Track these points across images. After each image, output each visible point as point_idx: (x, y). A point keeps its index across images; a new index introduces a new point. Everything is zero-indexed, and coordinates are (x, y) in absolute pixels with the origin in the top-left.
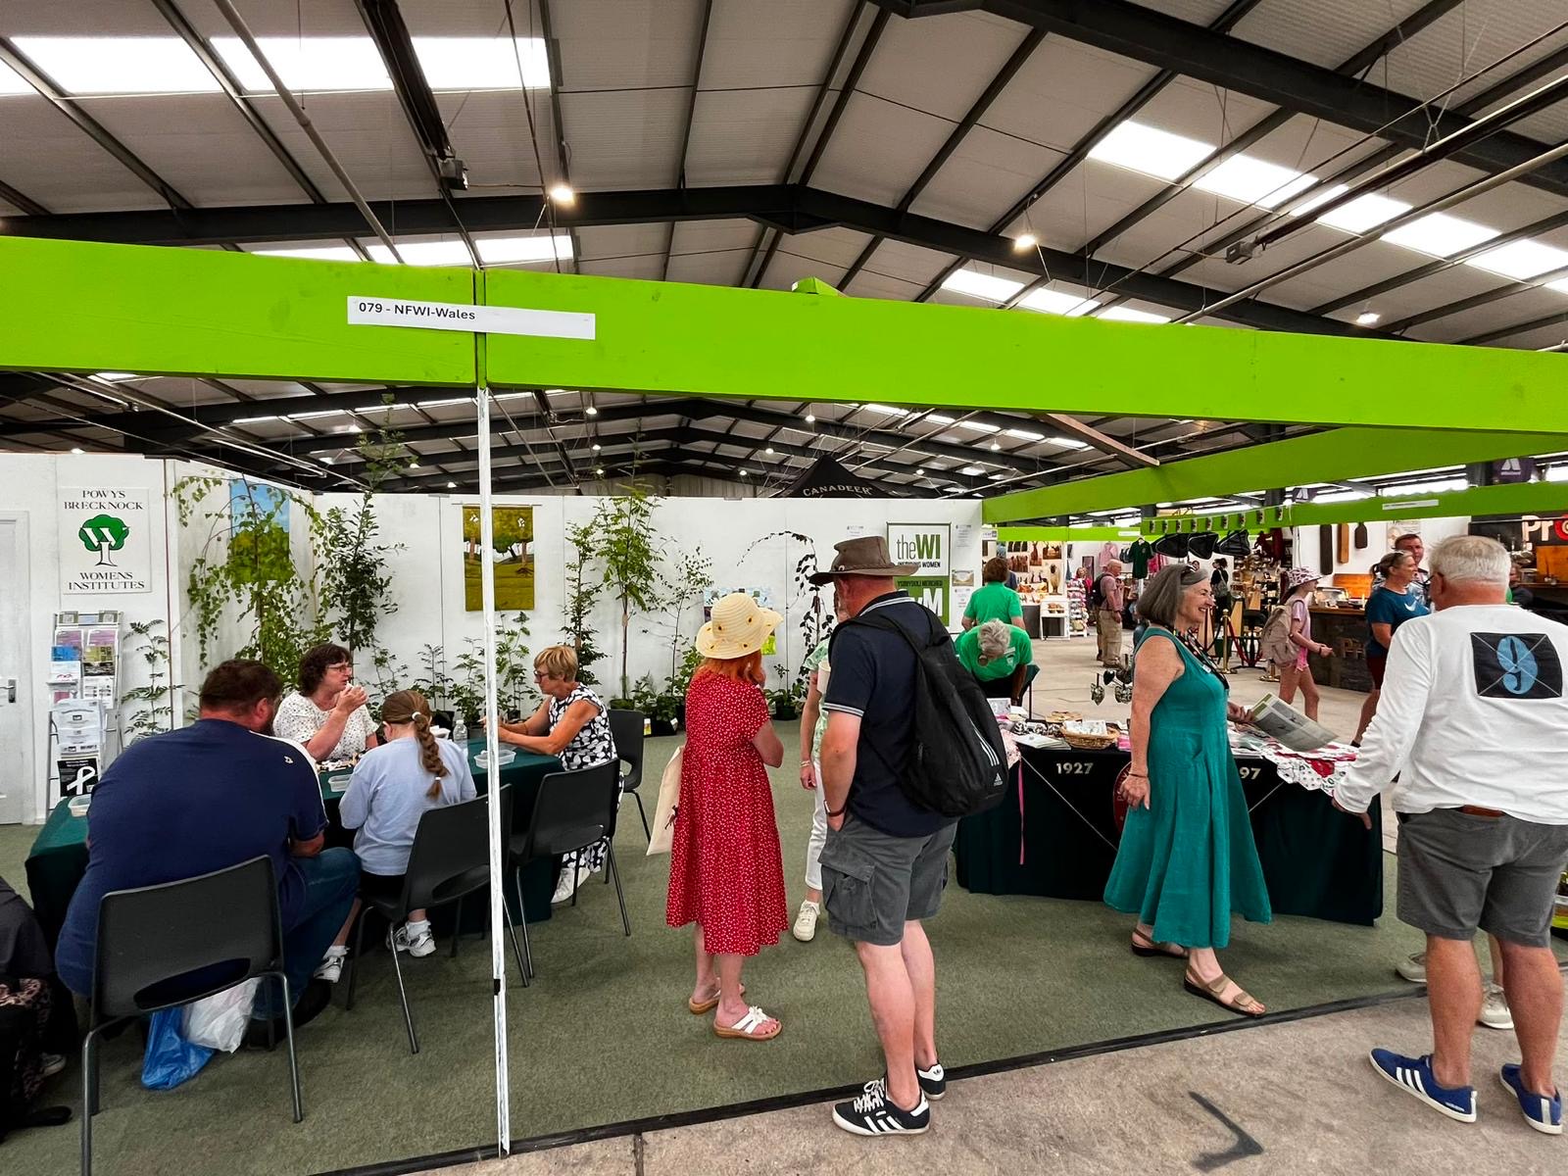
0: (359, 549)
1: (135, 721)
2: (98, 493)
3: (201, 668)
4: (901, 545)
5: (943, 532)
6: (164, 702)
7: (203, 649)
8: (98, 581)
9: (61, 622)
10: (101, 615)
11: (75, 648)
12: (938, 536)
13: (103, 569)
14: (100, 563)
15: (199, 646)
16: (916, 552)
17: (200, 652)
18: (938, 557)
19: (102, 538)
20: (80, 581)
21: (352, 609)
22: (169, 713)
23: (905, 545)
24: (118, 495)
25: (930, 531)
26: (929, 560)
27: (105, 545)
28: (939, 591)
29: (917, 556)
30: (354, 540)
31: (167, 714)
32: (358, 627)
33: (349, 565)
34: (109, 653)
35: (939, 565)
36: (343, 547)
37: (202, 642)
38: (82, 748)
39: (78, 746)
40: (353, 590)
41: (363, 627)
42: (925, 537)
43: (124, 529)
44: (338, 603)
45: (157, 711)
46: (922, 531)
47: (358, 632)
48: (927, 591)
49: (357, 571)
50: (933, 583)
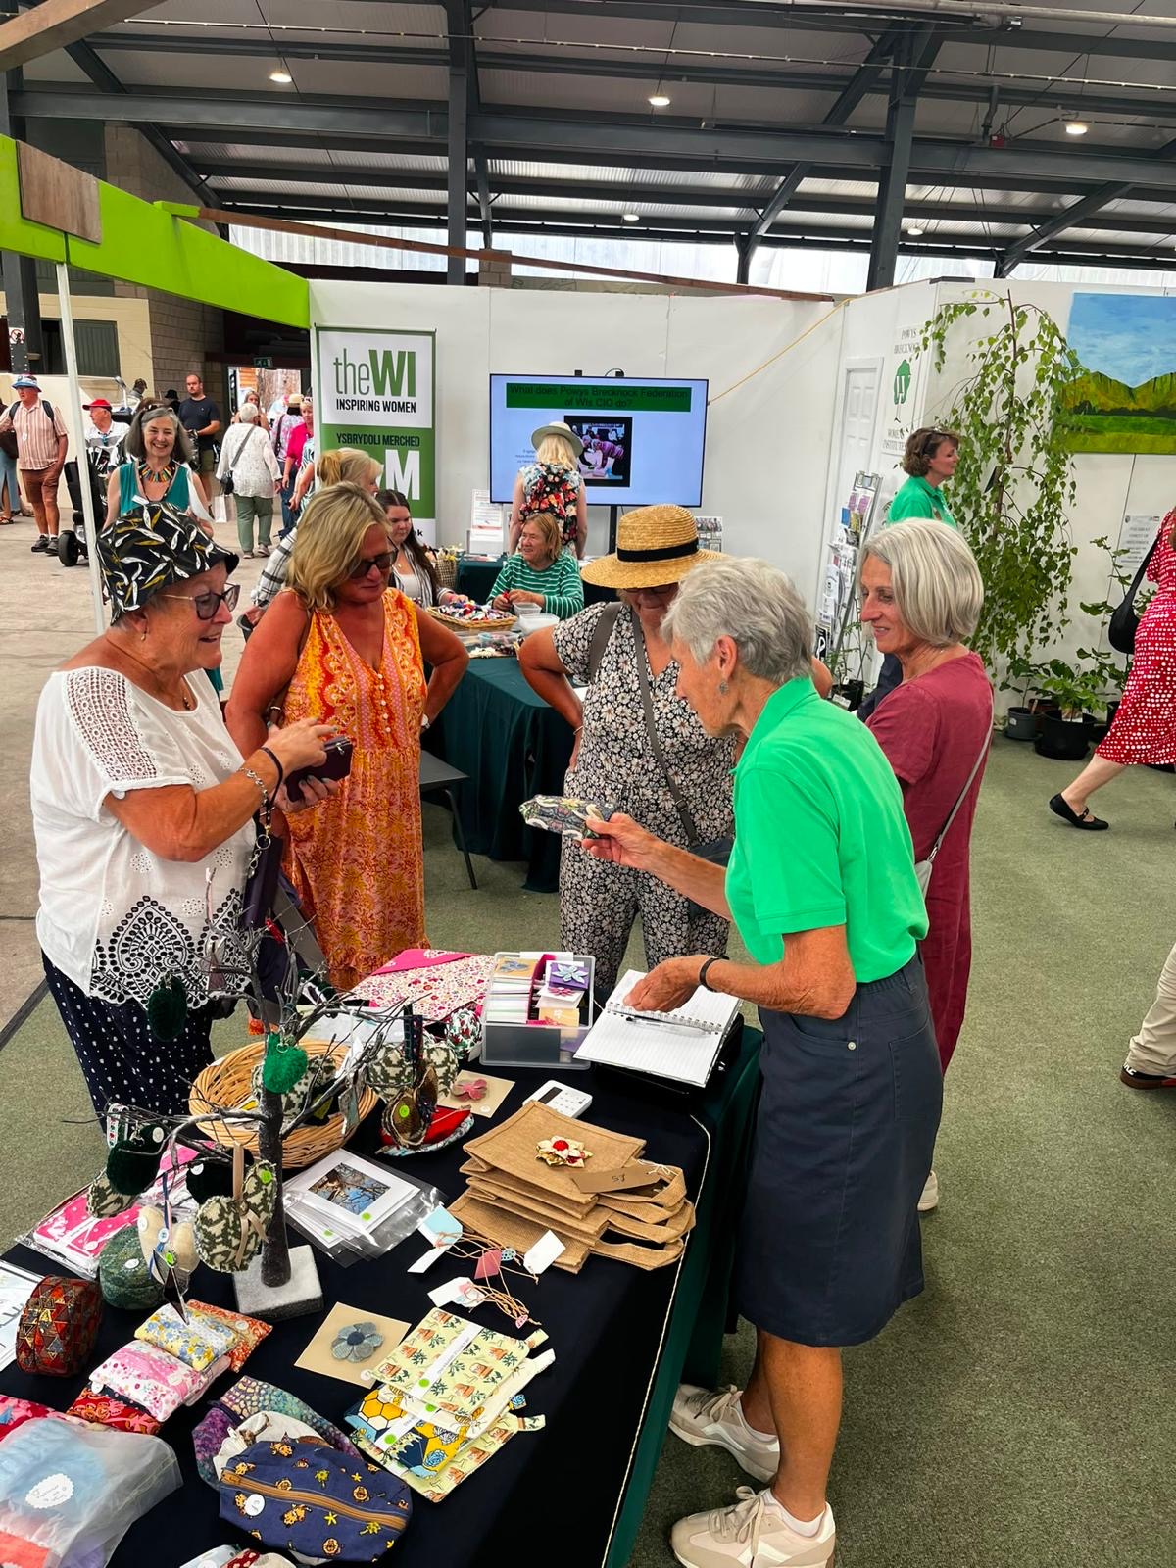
4: (342, 368)
5: (420, 347)
12: (412, 355)
16: (371, 383)
18: (411, 393)
23: (350, 368)
25: (395, 345)
26: (396, 399)
28: (414, 456)
29: (372, 389)
42: (388, 354)
46: (382, 344)
48: (391, 454)
50: (403, 441)
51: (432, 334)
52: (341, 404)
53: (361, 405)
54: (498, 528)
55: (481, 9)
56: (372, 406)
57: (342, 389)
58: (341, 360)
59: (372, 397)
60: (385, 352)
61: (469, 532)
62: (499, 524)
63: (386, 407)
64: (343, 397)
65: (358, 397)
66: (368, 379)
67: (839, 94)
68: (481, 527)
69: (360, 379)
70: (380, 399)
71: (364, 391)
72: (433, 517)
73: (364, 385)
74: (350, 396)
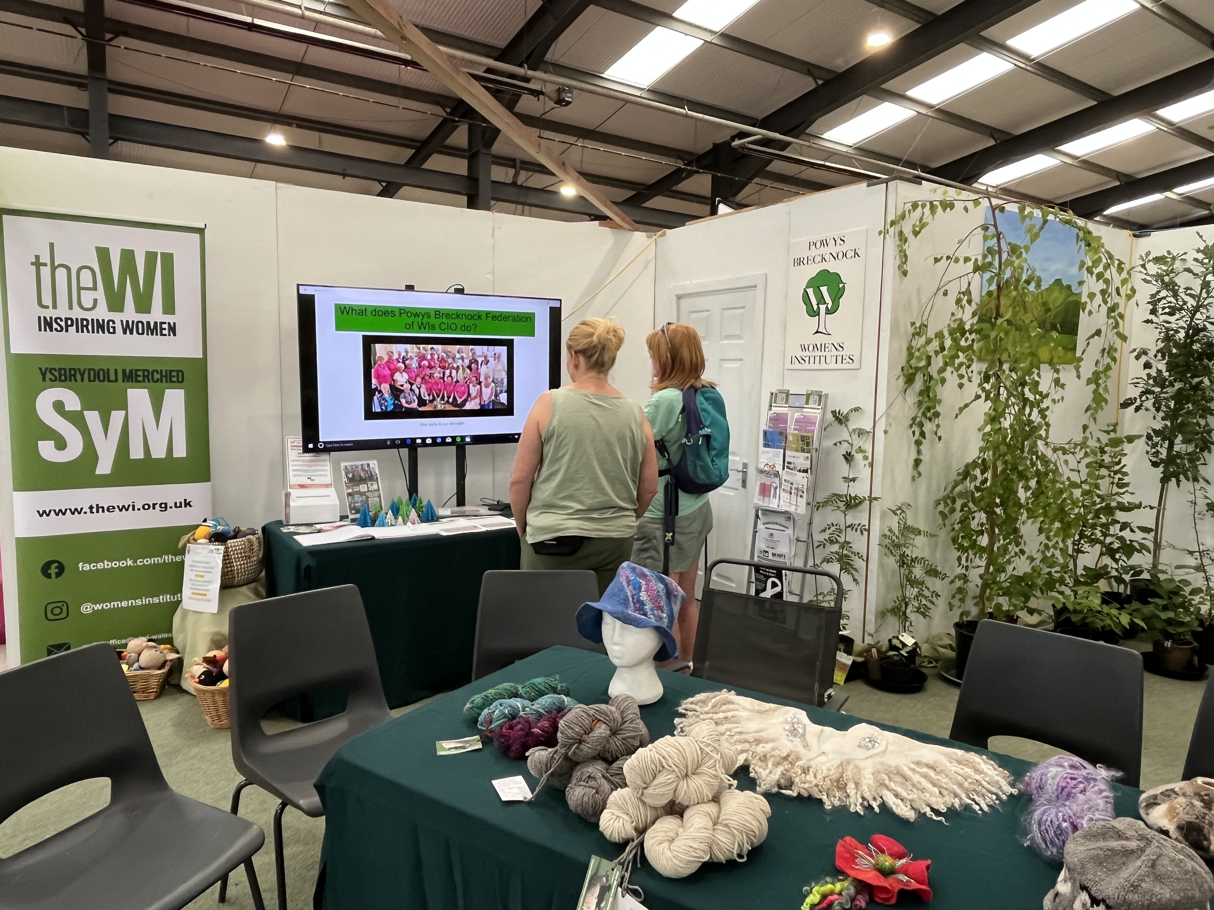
0: (1198, 315)
1: (826, 535)
2: (822, 243)
3: (913, 479)
4: (46, 272)
6: (859, 517)
7: (919, 452)
8: (814, 354)
9: (775, 402)
10: (808, 396)
11: (781, 433)
12: (168, 259)
13: (820, 339)
14: (817, 332)
15: (914, 448)
16: (100, 294)
17: (914, 456)
19: (821, 300)
20: (800, 354)
21: (1172, 415)
22: (866, 533)
23: (61, 274)
24: (839, 241)
26: (144, 318)
27: (823, 308)
28: (175, 398)
30: (1191, 302)
31: (862, 534)
32: (1179, 446)
33: (1177, 345)
34: (808, 444)
35: (173, 329)
36: (1171, 314)
37: (918, 443)
38: (774, 555)
39: (771, 551)
40: (1178, 385)
41: (1191, 448)
42: (128, 256)
43: (841, 285)
44: (1149, 404)
45: (851, 526)
47: (1179, 455)
49: (1192, 352)
50: (157, 376)
51: (201, 231)
52: (47, 324)
53: (82, 325)
54: (327, 486)
55: (112, 36)
56: (101, 327)
57: (47, 300)
58: (45, 258)
59: (102, 313)
60: (124, 251)
61: (288, 495)
62: (328, 480)
63: (128, 328)
64: (50, 313)
65: (77, 313)
66: (95, 288)
67: (413, 151)
68: (302, 486)
69: (79, 289)
70: (117, 317)
71: (88, 304)
72: (208, 479)
73: (87, 298)
74: (63, 312)
